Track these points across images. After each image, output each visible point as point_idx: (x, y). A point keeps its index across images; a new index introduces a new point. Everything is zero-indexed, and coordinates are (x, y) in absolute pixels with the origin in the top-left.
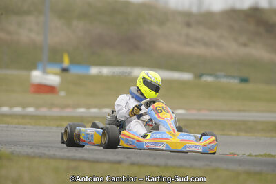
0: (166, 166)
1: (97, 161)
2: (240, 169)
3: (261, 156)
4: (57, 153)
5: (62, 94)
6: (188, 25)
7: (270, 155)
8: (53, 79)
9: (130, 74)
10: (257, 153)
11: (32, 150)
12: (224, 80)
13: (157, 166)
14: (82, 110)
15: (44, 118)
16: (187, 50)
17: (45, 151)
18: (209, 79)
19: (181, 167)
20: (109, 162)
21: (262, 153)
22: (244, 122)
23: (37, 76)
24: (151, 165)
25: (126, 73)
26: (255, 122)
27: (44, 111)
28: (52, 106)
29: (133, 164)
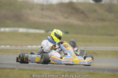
0: (34, 70)
2: (65, 70)
6: (42, 10)
9: (18, 31)
13: (30, 70)
20: (9, 68)
25: (16, 30)
29: (20, 69)
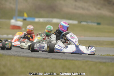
0: (66, 60)
2: (97, 61)
4: (21, 54)
5: (23, 29)
6: (76, 1)
7: (109, 55)
8: (20, 23)
9: (51, 21)
10: (104, 54)
11: (11, 53)
12: (91, 24)
17: (16, 53)
18: (84, 23)
19: (73, 60)
20: (43, 58)
21: (106, 54)
22: (99, 41)
23: (13, 22)
24: (60, 59)
26: (104, 41)
29: (53, 59)
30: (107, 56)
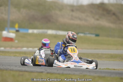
0: (63, 74)
1: (32, 72)
2: (96, 75)
3: (105, 69)
4: (14, 68)
5: (16, 41)
6: (72, 11)
8: (12, 35)
9: (46, 32)
10: (103, 68)
11: (3, 67)
12: (89, 35)
13: (59, 74)
14: (25, 49)
15: (8, 52)
16: (72, 22)
17: (9, 67)
18: (82, 35)
19: (69, 74)
20: (37, 72)
21: (105, 68)
22: (97, 54)
23: (5, 33)
24: (56, 74)
25: (45, 32)
26: (102, 54)
27: (8, 49)
28: (11, 47)
29: (48, 73)
30: (107, 70)
